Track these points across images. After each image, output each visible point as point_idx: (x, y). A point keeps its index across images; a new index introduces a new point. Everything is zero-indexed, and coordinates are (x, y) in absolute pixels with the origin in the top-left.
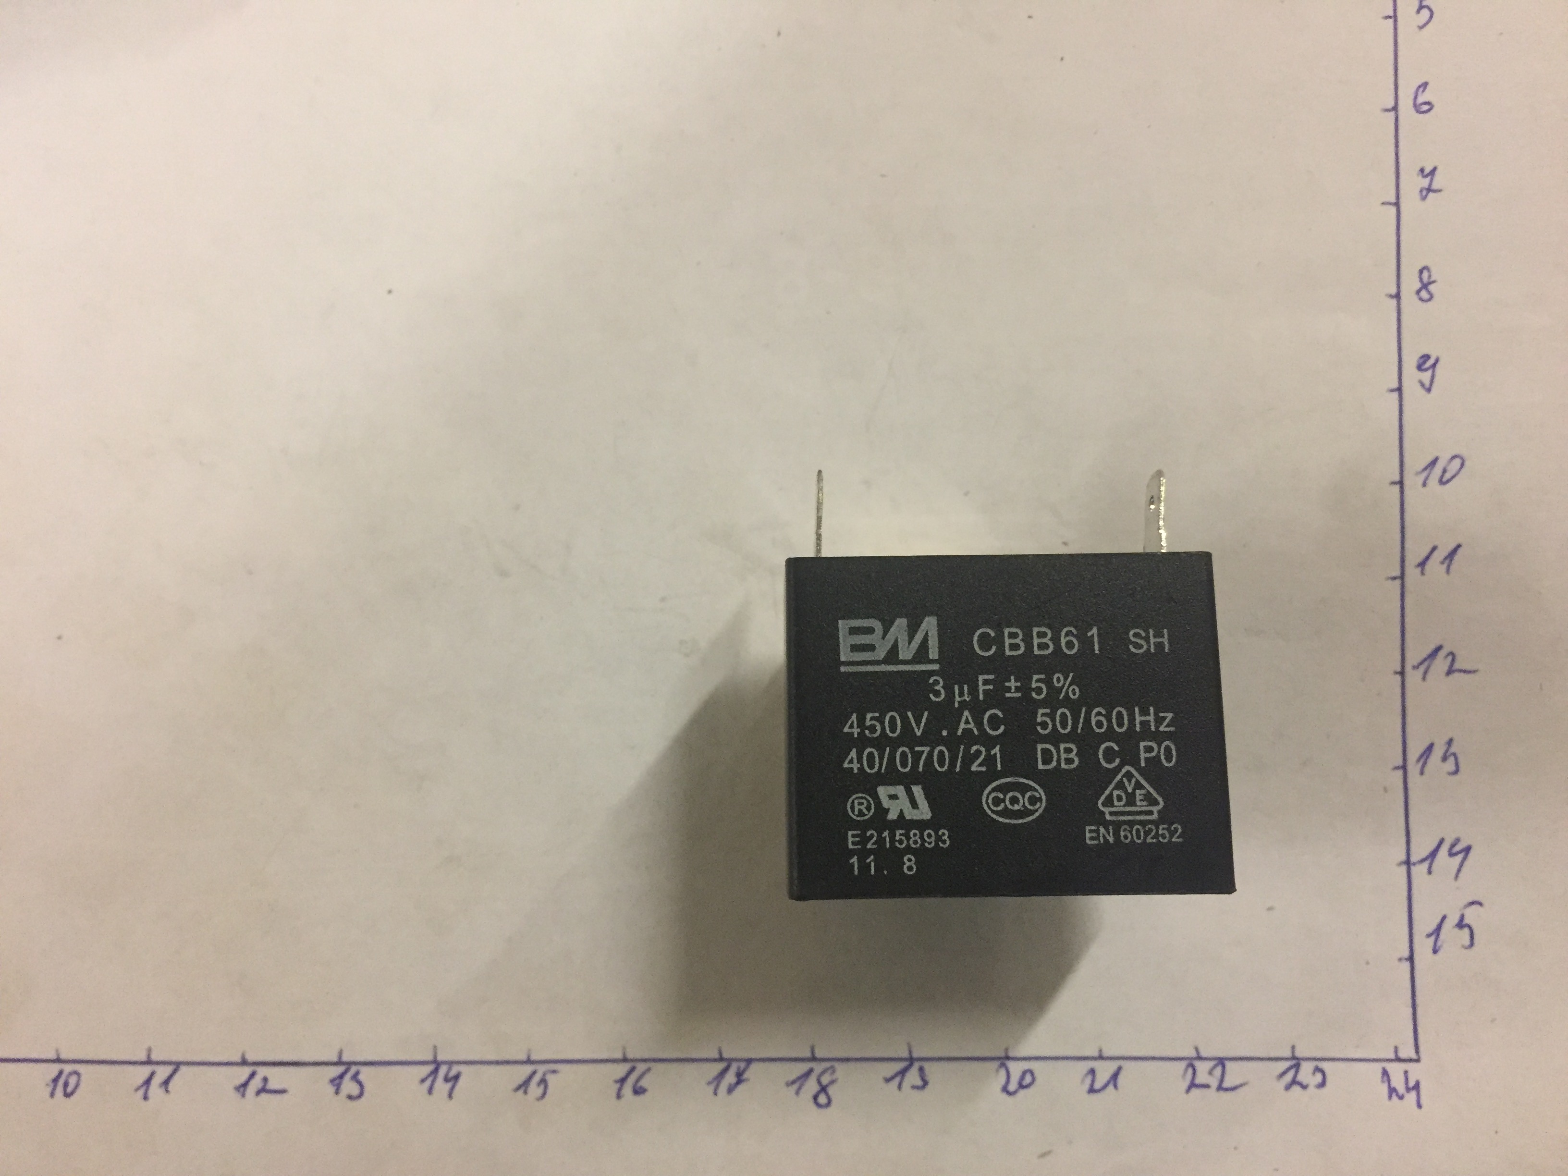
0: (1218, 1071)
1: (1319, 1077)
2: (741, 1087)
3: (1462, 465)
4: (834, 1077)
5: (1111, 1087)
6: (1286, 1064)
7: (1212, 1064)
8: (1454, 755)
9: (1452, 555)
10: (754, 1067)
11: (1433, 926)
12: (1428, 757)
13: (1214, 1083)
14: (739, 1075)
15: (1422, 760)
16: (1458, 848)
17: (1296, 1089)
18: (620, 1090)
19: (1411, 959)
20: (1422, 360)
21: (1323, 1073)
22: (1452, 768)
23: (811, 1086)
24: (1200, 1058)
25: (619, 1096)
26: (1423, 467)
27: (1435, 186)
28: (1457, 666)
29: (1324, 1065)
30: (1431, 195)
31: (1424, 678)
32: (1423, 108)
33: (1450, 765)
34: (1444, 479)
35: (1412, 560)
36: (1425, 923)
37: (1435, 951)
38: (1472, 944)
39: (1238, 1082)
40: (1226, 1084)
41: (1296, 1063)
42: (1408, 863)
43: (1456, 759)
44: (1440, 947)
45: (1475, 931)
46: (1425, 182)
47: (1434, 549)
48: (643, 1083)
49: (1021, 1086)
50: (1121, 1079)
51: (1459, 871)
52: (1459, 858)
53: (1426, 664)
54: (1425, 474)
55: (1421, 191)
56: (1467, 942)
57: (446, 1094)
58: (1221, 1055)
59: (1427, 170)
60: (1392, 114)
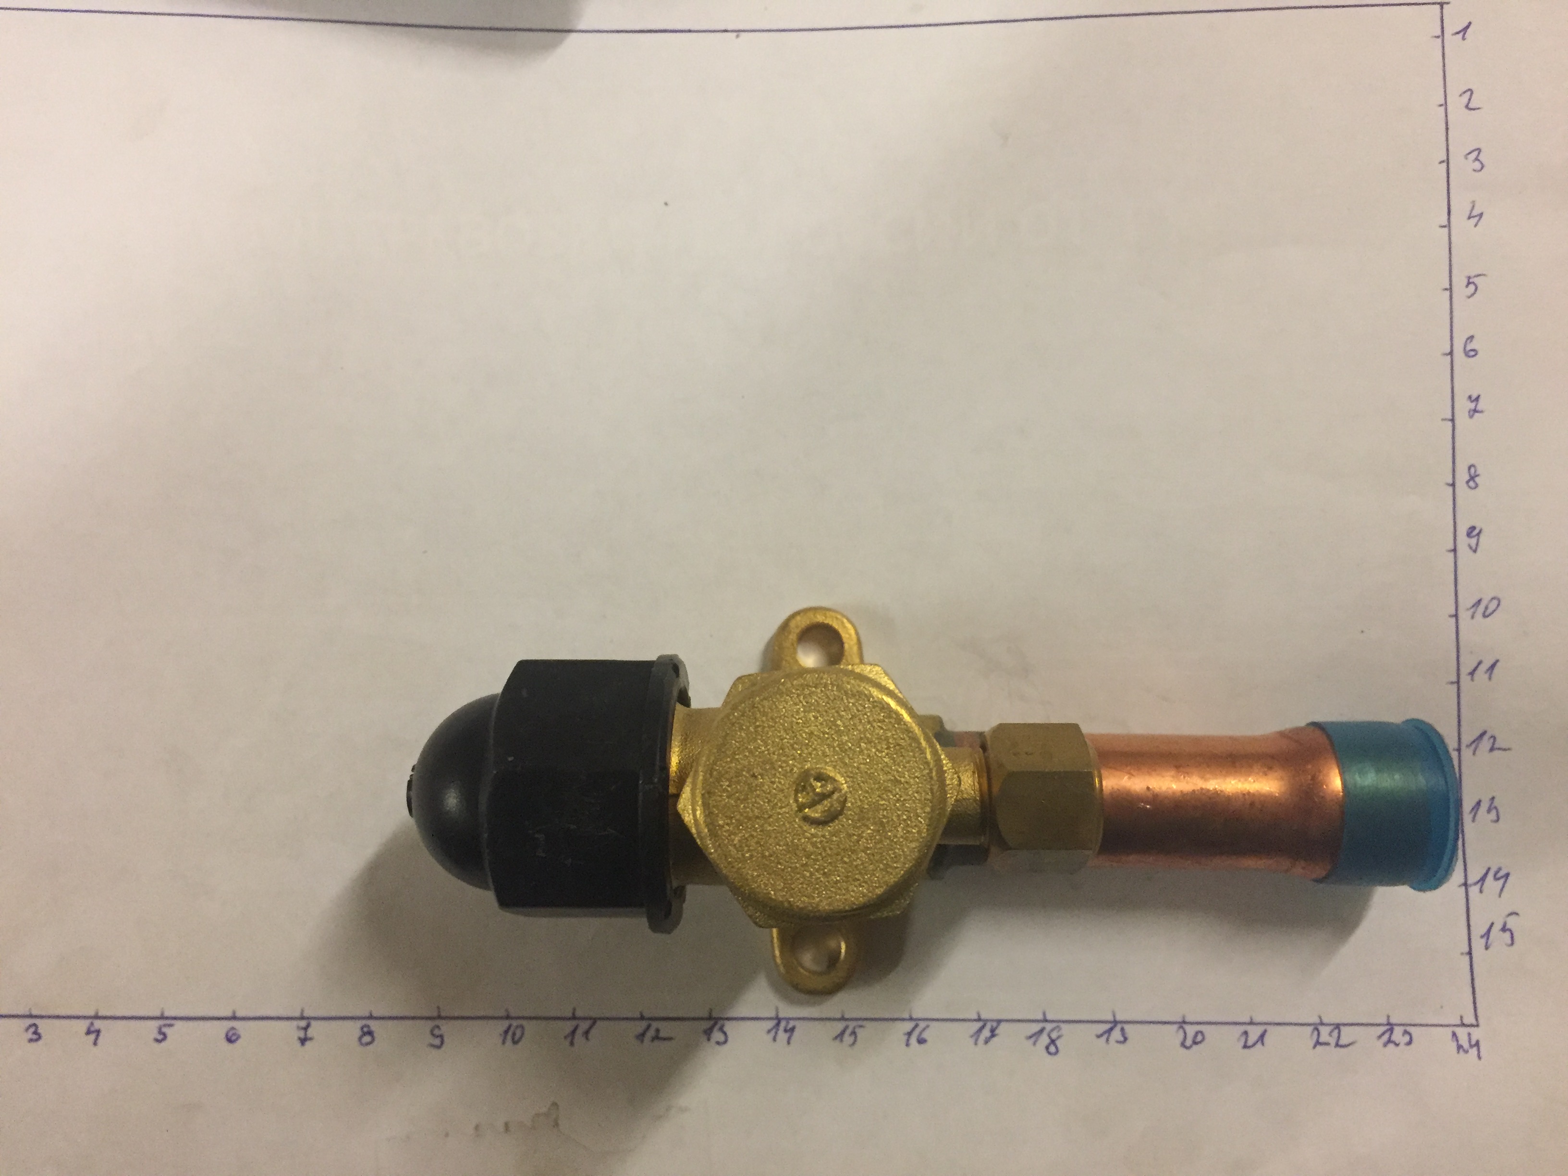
0: (1336, 1033)
1: (1407, 1038)
2: (995, 1039)
3: (1498, 605)
4: (1060, 1033)
5: (1259, 1045)
6: (1383, 1029)
7: (1331, 1027)
8: (1496, 808)
9: (1493, 666)
10: (1003, 1025)
11: (1484, 930)
12: (1478, 809)
13: (1333, 1041)
14: (993, 1030)
15: (1474, 811)
16: (1499, 875)
17: (1391, 1046)
18: (908, 1040)
19: (1470, 953)
20: (1470, 530)
21: (1410, 1034)
22: (1495, 818)
23: (1044, 1040)
24: (1322, 1024)
25: (907, 1045)
26: (1472, 604)
27: (1479, 408)
28: (1496, 746)
29: (1411, 1029)
30: (1477, 415)
31: (1474, 754)
32: (1472, 353)
33: (1493, 814)
34: (1487, 613)
35: (1465, 670)
36: (1479, 929)
37: (1487, 948)
38: (1512, 944)
39: (1350, 1041)
40: (1341, 1042)
41: (1391, 1027)
42: (1465, 884)
43: (1497, 812)
44: (1491, 944)
45: (1515, 934)
46: (1472, 406)
47: (1480, 663)
48: (925, 1035)
49: (1195, 1043)
50: (1267, 1039)
51: (1502, 890)
52: (1502, 881)
53: (1476, 743)
54: (1472, 610)
55: (1469, 412)
56: (1509, 942)
57: (785, 1042)
58: (1337, 1021)
59: (1474, 397)
60: (1449, 357)
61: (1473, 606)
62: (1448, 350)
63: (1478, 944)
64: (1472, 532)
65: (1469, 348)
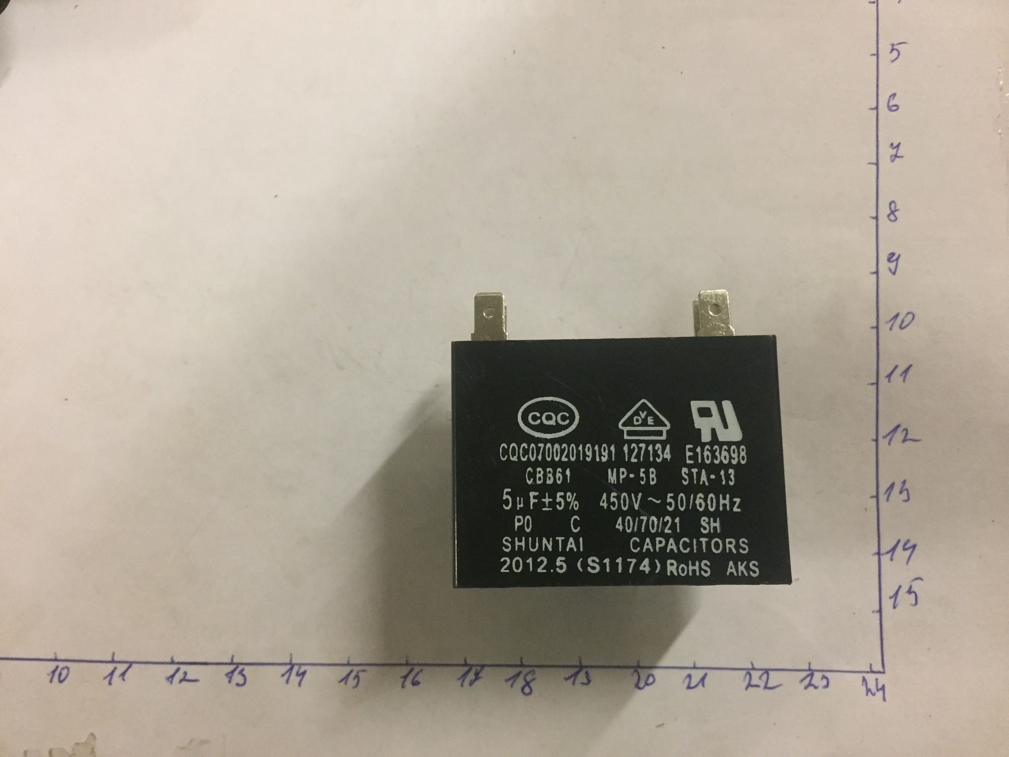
0: (765, 677)
1: (824, 682)
2: (478, 682)
3: (913, 319)
4: (534, 677)
5: (700, 686)
6: (805, 674)
7: (761, 672)
8: (907, 490)
9: (906, 371)
10: (486, 669)
11: (892, 593)
12: (891, 491)
13: (762, 684)
14: (477, 675)
15: (888, 493)
16: (907, 546)
17: (811, 689)
18: (404, 683)
19: (880, 611)
20: (890, 256)
21: (827, 679)
22: (906, 497)
23: (520, 682)
24: (754, 669)
25: (403, 686)
26: (890, 318)
27: (899, 154)
28: (909, 437)
29: (828, 674)
30: (897, 159)
31: (889, 444)
32: (893, 108)
34: (903, 326)
35: (883, 373)
36: (888, 591)
37: (894, 607)
38: (916, 604)
39: (777, 684)
40: (770, 685)
41: (811, 673)
42: (879, 554)
43: (908, 493)
44: (897, 605)
45: (918, 596)
46: (894, 152)
47: (896, 367)
48: (419, 678)
49: (647, 684)
50: (706, 681)
51: (909, 559)
52: (908, 552)
53: (891, 435)
54: (891, 323)
55: (891, 156)
56: (914, 602)
57: (297, 684)
58: (767, 666)
59: (895, 145)
60: (875, 111)
61: (892, 319)
62: (874, 105)
63: (887, 604)
64: (891, 258)
65: (891, 103)
